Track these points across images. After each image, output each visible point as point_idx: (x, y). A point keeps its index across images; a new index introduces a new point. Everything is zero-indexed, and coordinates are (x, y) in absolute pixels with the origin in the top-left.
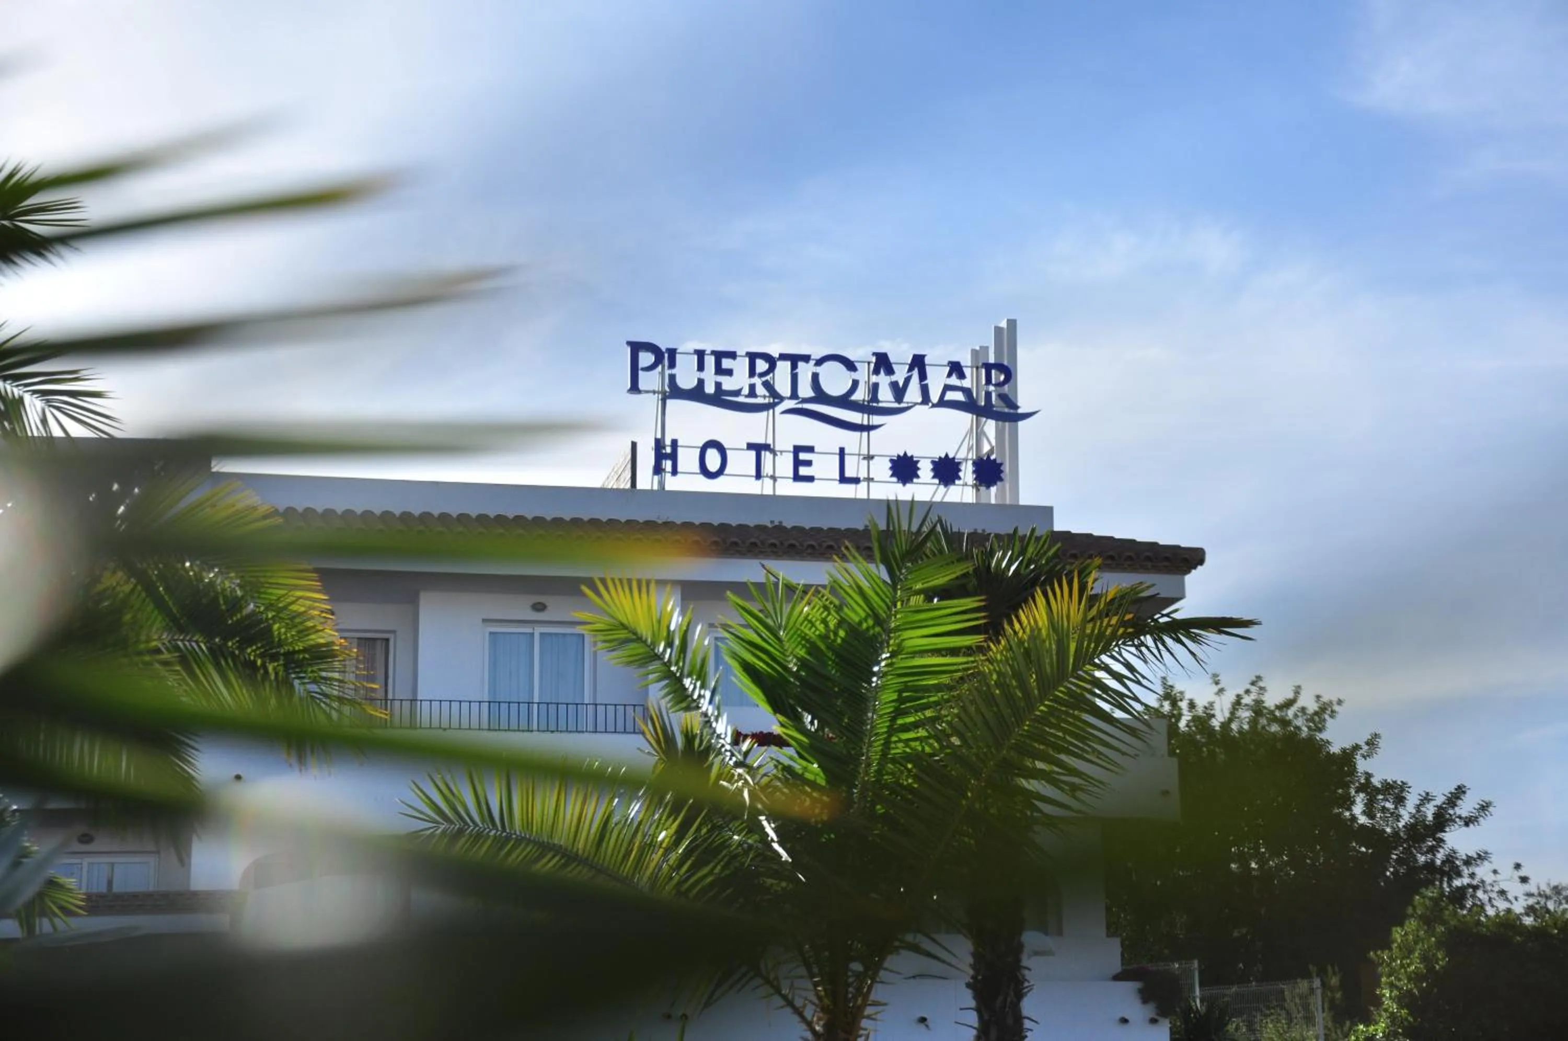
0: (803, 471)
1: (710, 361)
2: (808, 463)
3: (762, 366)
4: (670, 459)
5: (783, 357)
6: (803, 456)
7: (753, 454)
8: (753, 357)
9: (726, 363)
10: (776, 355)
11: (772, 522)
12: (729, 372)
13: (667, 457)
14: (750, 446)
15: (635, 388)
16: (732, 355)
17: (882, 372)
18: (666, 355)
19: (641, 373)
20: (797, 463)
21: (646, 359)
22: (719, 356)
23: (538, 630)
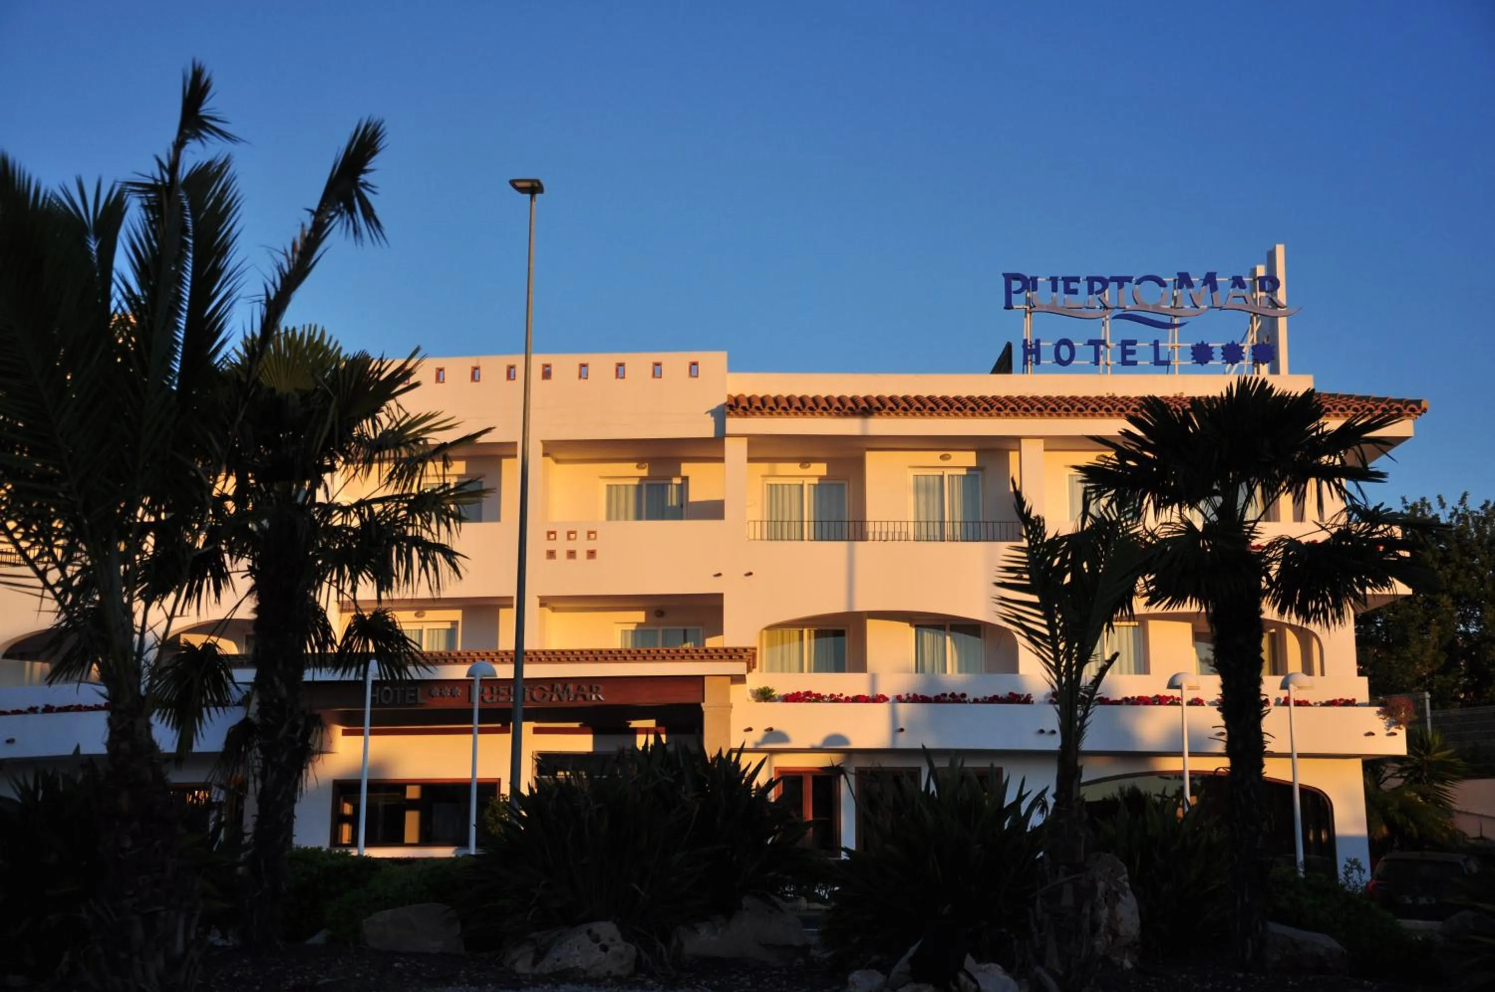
0: (1129, 358)
1: (1061, 284)
2: (1133, 352)
3: (1098, 286)
4: (1035, 353)
5: (1113, 279)
6: (1129, 347)
7: (1092, 347)
8: (1091, 280)
9: (1073, 285)
10: (1108, 277)
11: (1107, 394)
12: (1075, 292)
13: (1031, 352)
14: (1091, 342)
15: (1009, 306)
16: (1077, 280)
17: (1185, 286)
18: (1031, 282)
19: (1013, 295)
20: (1125, 353)
21: (1016, 285)
22: (1067, 280)
23: (947, 472)
